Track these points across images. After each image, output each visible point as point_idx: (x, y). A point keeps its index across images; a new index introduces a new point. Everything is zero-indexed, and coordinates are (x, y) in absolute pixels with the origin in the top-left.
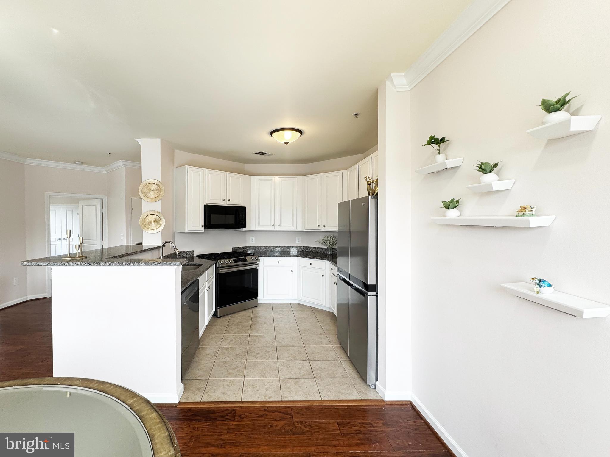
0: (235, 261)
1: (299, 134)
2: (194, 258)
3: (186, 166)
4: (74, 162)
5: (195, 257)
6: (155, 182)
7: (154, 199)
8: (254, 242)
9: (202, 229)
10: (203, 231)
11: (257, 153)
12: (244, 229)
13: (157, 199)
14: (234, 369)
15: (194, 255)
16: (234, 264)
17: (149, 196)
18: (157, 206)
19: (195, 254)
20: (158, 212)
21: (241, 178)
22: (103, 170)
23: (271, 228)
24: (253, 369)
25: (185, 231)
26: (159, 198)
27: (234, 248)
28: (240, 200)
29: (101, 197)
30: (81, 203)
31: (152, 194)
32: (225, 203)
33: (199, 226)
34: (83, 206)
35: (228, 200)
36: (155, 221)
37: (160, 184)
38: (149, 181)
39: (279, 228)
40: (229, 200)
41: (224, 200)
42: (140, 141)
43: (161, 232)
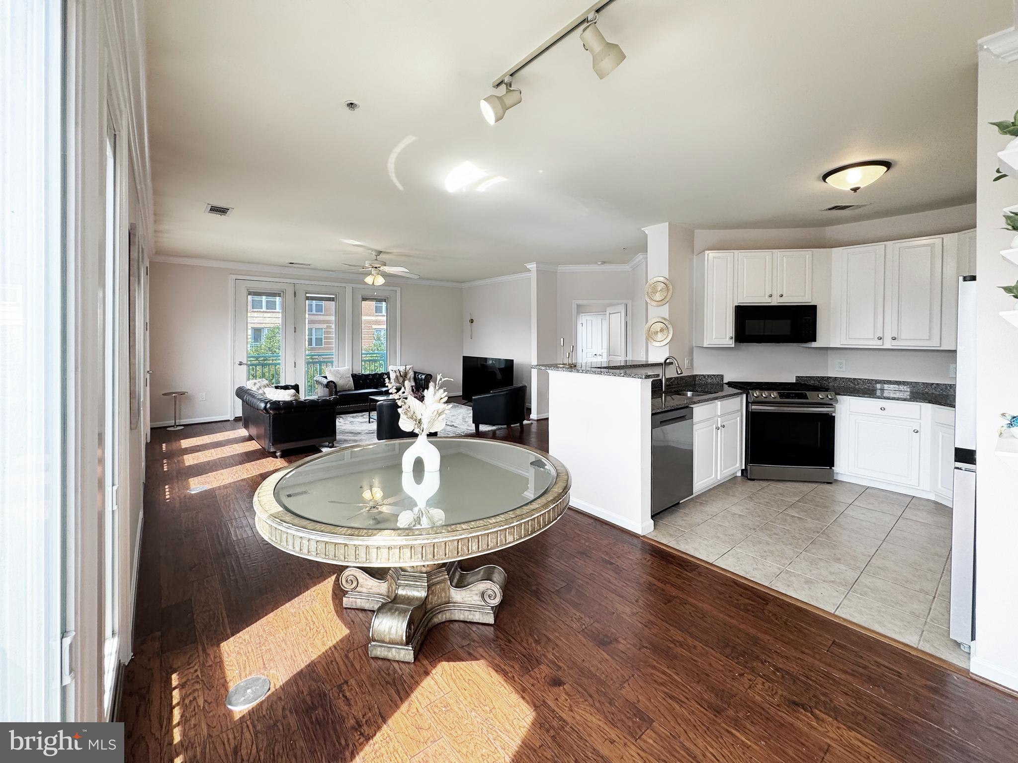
0: (781, 396)
1: (885, 169)
2: (723, 386)
3: (707, 252)
4: (596, 263)
5: (725, 385)
6: (662, 279)
7: (661, 303)
8: (844, 369)
9: (731, 343)
10: (733, 346)
11: (830, 209)
12: (814, 345)
13: (663, 302)
14: (726, 535)
15: (723, 381)
16: (779, 400)
17: (655, 298)
18: (664, 311)
19: (726, 381)
20: (665, 319)
21: (807, 256)
22: (628, 267)
23: (877, 344)
24: (754, 546)
25: (703, 344)
26: (666, 300)
27: (798, 377)
28: (805, 294)
29: (625, 301)
30: (609, 310)
31: (658, 297)
32: (775, 301)
33: (726, 338)
34: (610, 314)
35: (778, 295)
36: (662, 330)
37: (667, 283)
38: (656, 279)
39: (895, 343)
40: (782, 296)
41: (771, 296)
42: (648, 230)
43: (668, 345)
